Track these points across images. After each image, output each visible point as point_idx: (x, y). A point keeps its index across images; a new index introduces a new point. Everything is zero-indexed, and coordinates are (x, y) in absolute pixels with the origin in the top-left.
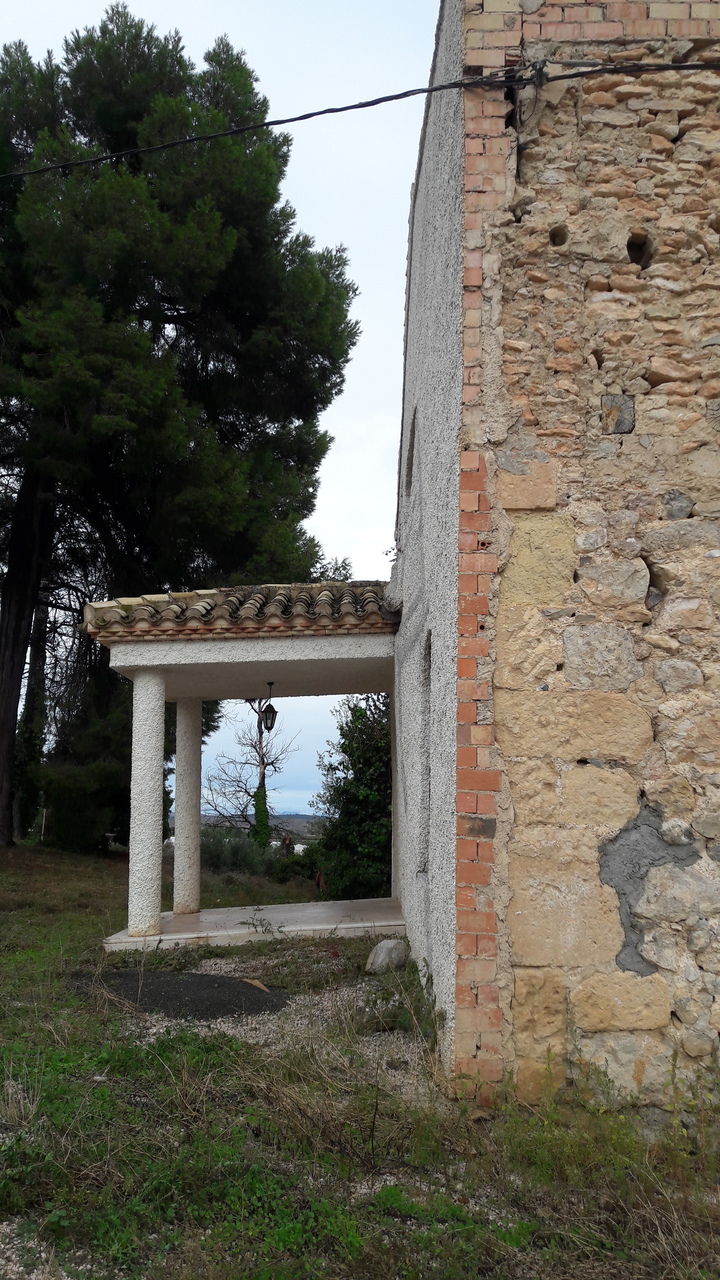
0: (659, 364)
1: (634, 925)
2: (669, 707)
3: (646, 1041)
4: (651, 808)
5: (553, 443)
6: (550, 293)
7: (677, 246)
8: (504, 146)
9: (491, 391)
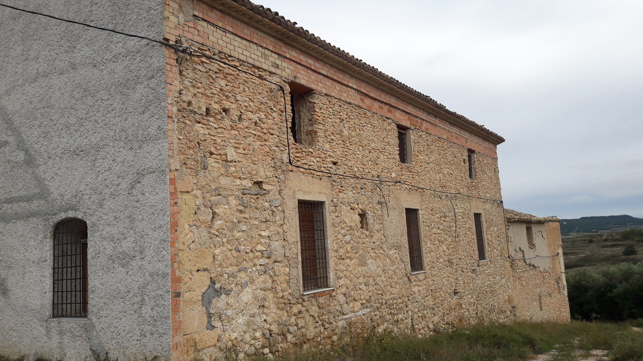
0: (213, 149)
1: (210, 316)
2: (217, 252)
3: (212, 349)
4: (213, 282)
5: (189, 171)
6: (187, 122)
7: (216, 114)
8: (176, 70)
9: (176, 153)
